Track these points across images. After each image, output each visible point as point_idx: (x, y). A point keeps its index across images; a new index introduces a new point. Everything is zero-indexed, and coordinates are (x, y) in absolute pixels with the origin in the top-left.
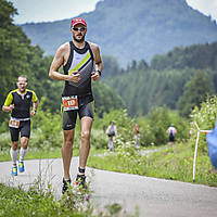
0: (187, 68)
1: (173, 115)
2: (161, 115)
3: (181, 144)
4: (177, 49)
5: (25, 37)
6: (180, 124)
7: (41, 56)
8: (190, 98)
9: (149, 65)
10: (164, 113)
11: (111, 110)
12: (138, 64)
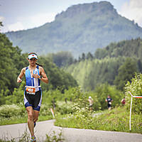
0: (119, 56)
1: (112, 89)
2: (104, 89)
3: (119, 108)
4: (112, 44)
5: (8, 41)
6: (117, 94)
7: (20, 54)
8: (123, 77)
9: (94, 55)
10: (106, 88)
11: (69, 87)
12: (86, 55)
